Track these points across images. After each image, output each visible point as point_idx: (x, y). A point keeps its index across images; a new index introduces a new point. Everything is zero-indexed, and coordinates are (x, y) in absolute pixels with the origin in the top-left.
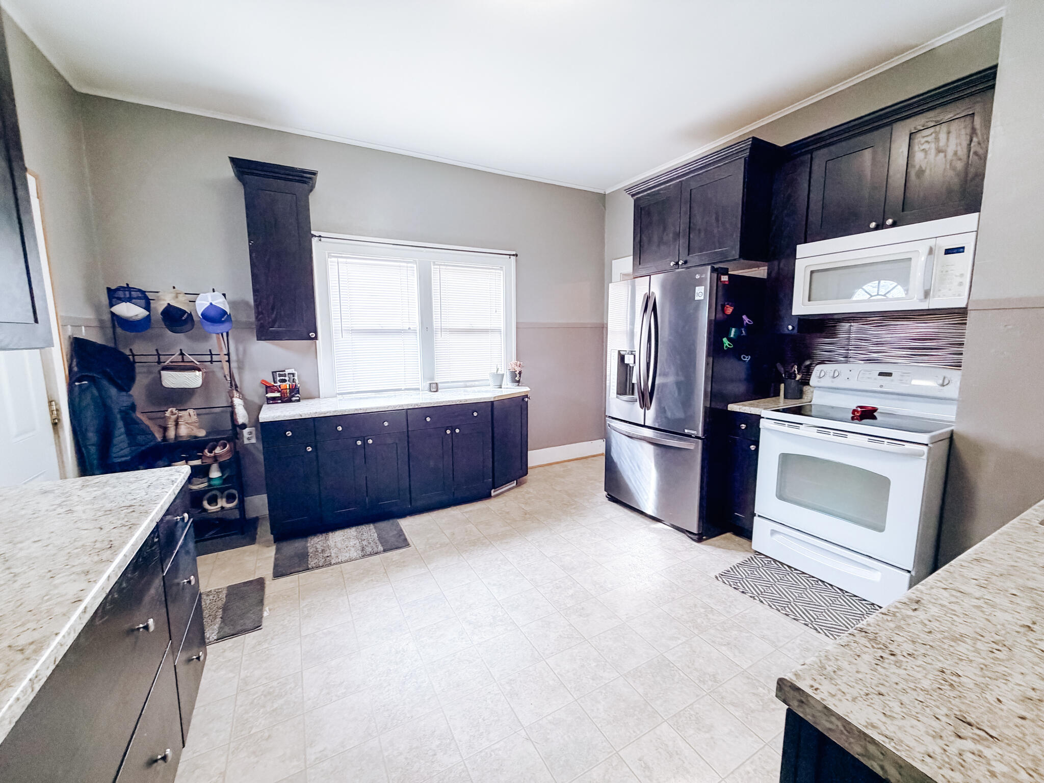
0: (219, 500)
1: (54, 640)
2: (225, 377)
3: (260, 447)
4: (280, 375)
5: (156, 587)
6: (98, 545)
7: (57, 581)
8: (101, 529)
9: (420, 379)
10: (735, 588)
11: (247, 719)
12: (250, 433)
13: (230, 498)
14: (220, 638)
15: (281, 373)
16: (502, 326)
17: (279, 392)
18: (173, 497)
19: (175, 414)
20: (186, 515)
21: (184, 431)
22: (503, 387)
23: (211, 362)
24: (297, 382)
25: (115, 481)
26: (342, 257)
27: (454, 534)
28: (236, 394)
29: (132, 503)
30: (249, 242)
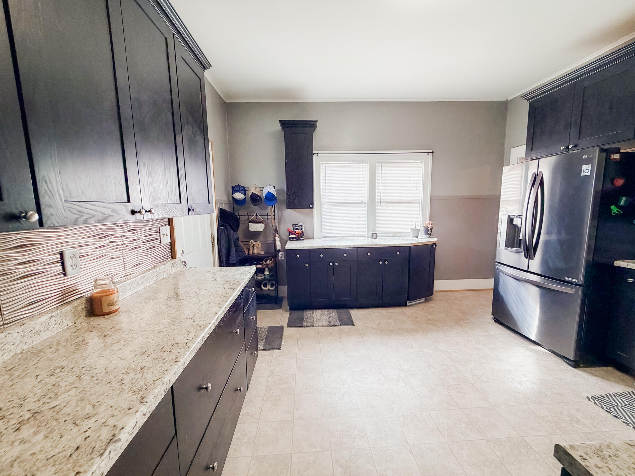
0: (268, 286)
1: (209, 325)
2: (273, 226)
3: (285, 261)
4: (296, 226)
5: (240, 318)
6: (223, 294)
7: (210, 305)
8: (224, 288)
9: (367, 231)
10: (607, 411)
11: (272, 389)
12: (282, 255)
13: (272, 285)
14: (264, 349)
15: (296, 225)
16: (420, 198)
17: (295, 235)
18: (249, 280)
19: (253, 243)
20: (253, 288)
21: (256, 251)
22: (418, 237)
23: (268, 219)
24: (303, 230)
25: (230, 270)
26: (328, 164)
27: (380, 324)
28: (277, 235)
29: (235, 280)
30: (285, 161)
